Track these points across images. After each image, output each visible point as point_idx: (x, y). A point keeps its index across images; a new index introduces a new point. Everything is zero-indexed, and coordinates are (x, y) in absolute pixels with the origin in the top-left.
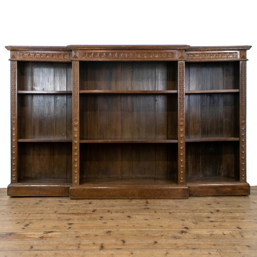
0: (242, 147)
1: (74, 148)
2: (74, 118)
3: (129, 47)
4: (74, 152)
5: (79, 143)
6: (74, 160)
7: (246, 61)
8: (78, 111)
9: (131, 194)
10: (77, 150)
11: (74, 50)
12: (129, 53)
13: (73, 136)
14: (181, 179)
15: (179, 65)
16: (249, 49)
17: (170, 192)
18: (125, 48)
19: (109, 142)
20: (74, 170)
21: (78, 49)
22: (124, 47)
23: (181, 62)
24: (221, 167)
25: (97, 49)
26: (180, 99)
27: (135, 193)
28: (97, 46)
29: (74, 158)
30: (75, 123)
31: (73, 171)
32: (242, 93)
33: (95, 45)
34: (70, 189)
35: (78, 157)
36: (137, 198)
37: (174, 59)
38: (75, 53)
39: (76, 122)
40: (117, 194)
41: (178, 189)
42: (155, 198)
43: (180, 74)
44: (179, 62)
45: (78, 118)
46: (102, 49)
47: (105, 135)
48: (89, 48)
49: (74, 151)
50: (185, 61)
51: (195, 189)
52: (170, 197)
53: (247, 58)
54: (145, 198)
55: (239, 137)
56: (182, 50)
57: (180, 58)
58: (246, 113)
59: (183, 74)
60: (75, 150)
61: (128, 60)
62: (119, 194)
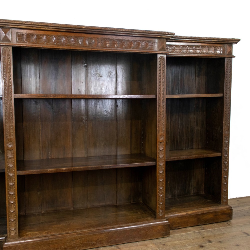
0: (225, 164)
1: (8, 183)
2: (7, 137)
3: (92, 29)
4: (8, 190)
5: (16, 176)
6: (9, 201)
7: (232, 58)
8: (12, 126)
9: (96, 241)
10: (13, 187)
11: (2, 27)
12: (91, 39)
13: (6, 166)
14: (159, 212)
15: (158, 60)
16: (236, 43)
17: (147, 232)
18: (86, 31)
19: (62, 170)
20: (9, 216)
21: (10, 26)
22: (84, 29)
23: (161, 55)
24: (191, 184)
25: (42, 29)
26: (160, 106)
27: (102, 239)
28: (42, 24)
29: (8, 199)
30: (8, 145)
31: (8, 218)
32: (226, 98)
33: (39, 23)
34: (5, 247)
35: (15, 197)
36: (105, 246)
37: (153, 51)
38: (5, 33)
39: (10, 144)
40: (77, 244)
41: (156, 226)
42: (129, 242)
43: (160, 72)
44: (159, 56)
45: (13, 136)
46: (50, 29)
47: (50, 154)
48: (29, 27)
49: (8, 188)
50: (166, 54)
51: (173, 220)
52: (147, 238)
53: (233, 54)
54: (116, 244)
55: (221, 152)
56: (162, 39)
57: (160, 50)
58: (229, 123)
59: (163, 73)
60: (11, 187)
61: (90, 49)
62: (80, 243)
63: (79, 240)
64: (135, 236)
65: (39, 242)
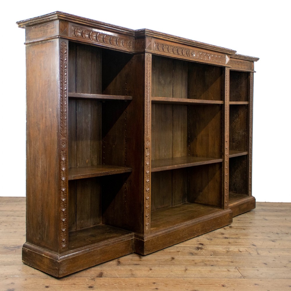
1: (146, 180)
2: (146, 136)
4: (145, 186)
5: (151, 173)
6: (145, 198)
8: (149, 126)
10: (148, 184)
13: (145, 164)
14: (225, 202)
15: (226, 72)
20: (145, 212)
29: (145, 195)
34: (145, 241)
35: (149, 193)
38: (150, 41)
39: (148, 143)
43: (227, 82)
44: (226, 69)
45: (150, 136)
56: (228, 55)
57: (227, 64)
61: (193, 60)
63: (187, 230)
64: (216, 224)
65: (164, 234)
